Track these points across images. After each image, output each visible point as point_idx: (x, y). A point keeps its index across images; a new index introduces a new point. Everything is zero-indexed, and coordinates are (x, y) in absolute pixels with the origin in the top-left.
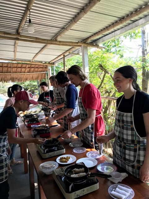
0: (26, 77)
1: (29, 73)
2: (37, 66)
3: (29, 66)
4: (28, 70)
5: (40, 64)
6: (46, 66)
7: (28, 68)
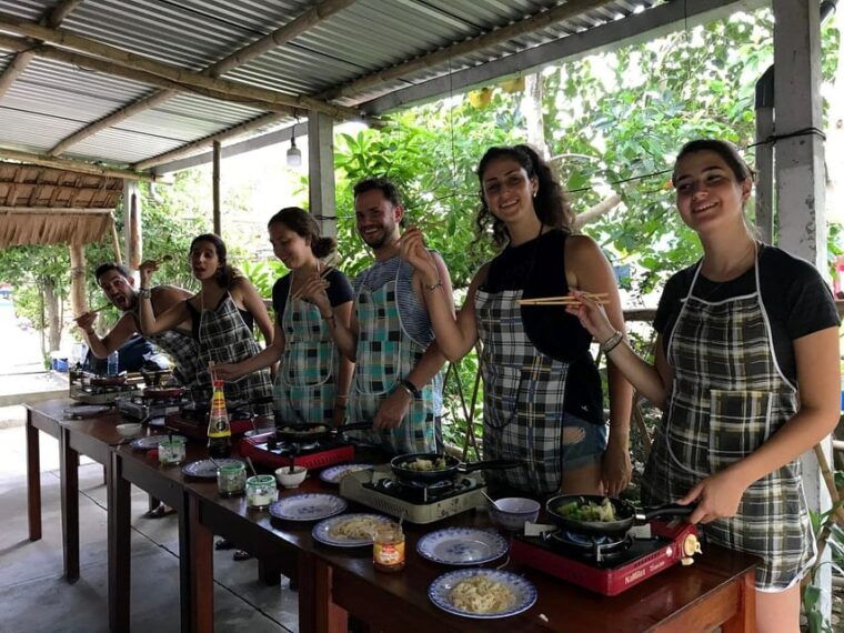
0: (11, 228)
1: (28, 205)
2: (69, 178)
3: (33, 174)
4: (22, 191)
5: (85, 168)
6: (112, 182)
7: (26, 182)
